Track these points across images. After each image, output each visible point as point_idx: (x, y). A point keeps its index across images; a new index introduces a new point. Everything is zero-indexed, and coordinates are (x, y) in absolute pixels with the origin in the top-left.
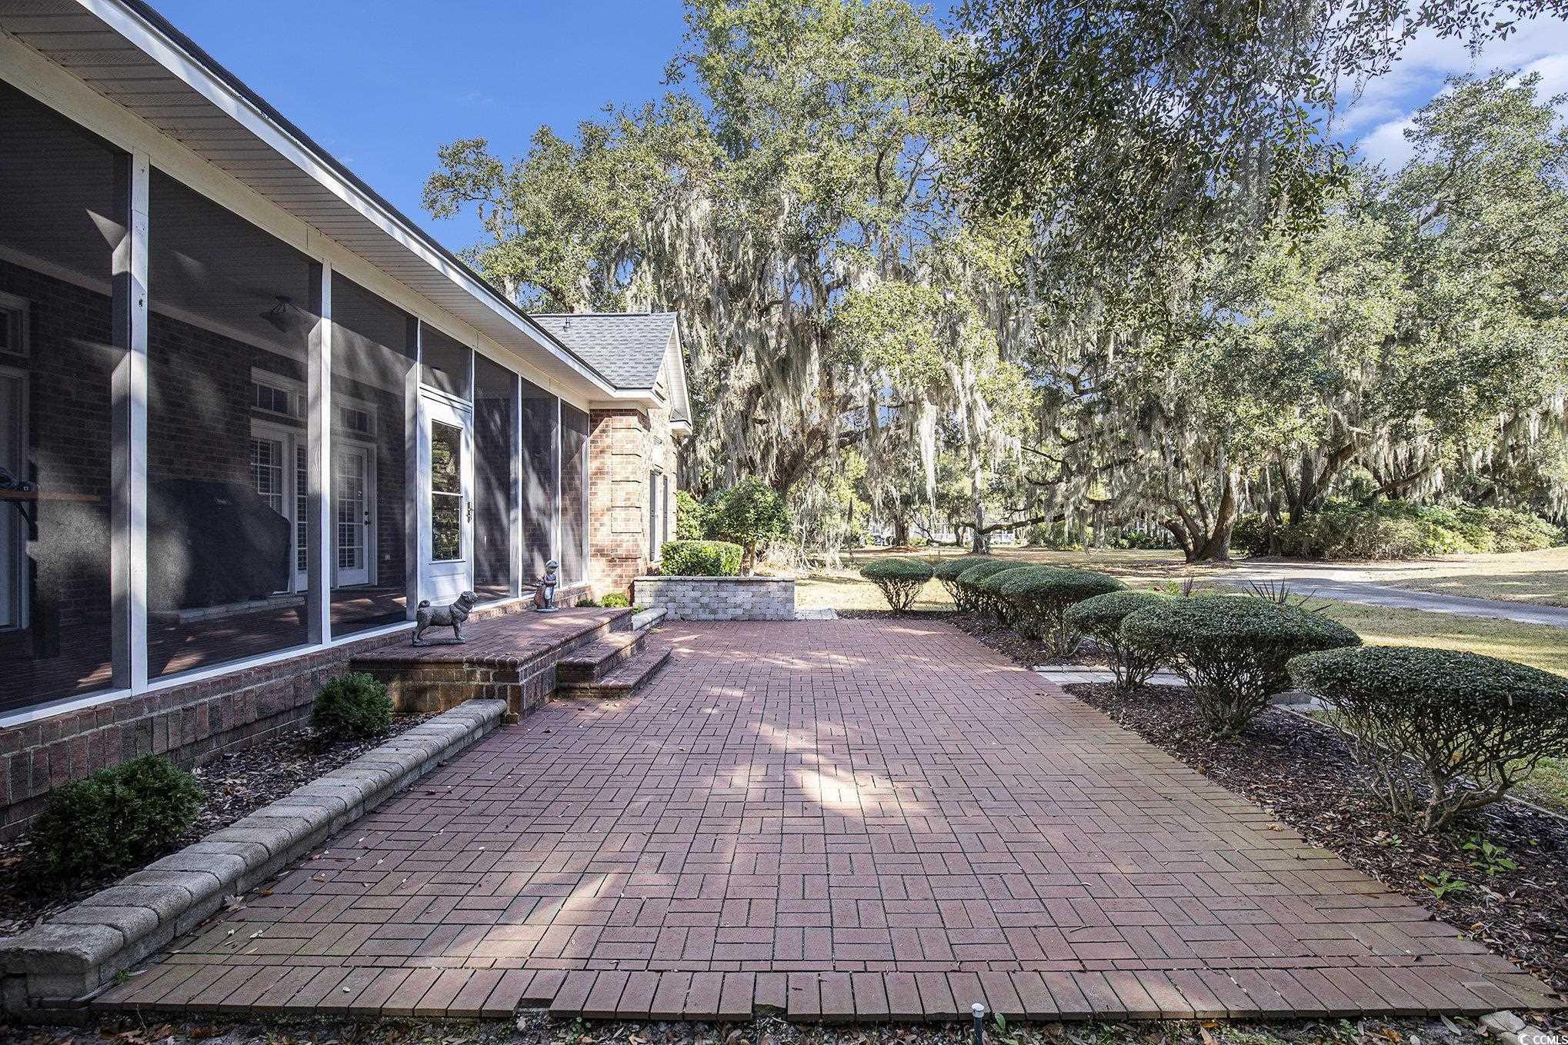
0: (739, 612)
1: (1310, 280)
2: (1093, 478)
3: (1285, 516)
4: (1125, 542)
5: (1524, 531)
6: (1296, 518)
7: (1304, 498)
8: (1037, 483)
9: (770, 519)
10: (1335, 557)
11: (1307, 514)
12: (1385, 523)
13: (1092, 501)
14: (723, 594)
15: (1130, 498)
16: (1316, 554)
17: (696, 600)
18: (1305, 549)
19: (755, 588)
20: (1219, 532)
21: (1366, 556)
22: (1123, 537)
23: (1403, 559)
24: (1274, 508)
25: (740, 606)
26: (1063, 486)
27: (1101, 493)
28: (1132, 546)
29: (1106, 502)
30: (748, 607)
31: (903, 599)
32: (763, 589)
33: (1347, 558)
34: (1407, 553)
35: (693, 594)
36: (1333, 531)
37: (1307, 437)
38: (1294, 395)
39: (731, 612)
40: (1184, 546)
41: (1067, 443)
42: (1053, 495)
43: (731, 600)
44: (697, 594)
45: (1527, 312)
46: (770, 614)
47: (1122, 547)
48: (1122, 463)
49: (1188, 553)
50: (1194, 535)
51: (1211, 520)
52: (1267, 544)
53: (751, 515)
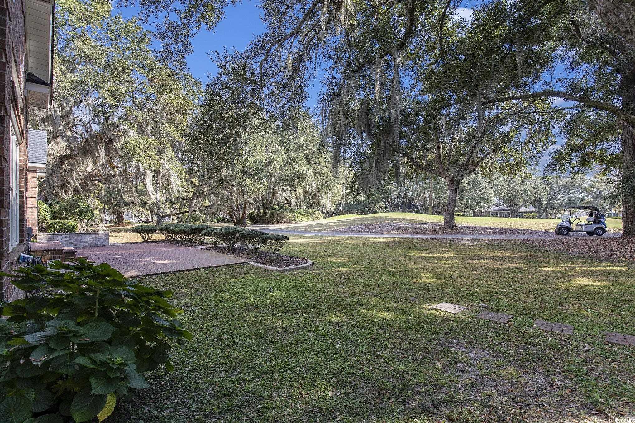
0: (87, 244)
1: (263, 148)
2: (204, 198)
3: (262, 211)
4: (216, 221)
5: (317, 215)
6: (264, 212)
7: (266, 206)
8: (184, 199)
9: (86, 212)
10: (274, 223)
11: (267, 211)
12: (285, 213)
13: (204, 206)
14: (80, 238)
15: (216, 205)
16: (269, 223)
17: (67, 241)
18: (266, 221)
19: (93, 236)
20: (244, 216)
21: (281, 223)
22: (215, 219)
23: (289, 223)
24: (259, 209)
25: (87, 242)
26: (195, 201)
27: (207, 203)
28: (218, 222)
29: (209, 206)
30: (90, 242)
31: (147, 238)
32: (97, 236)
33: (276, 223)
34: (289, 222)
35: (66, 239)
36: (273, 215)
37: (262, 190)
38: (259, 180)
39: (83, 244)
40: (234, 221)
41: (196, 186)
42: (191, 204)
43: (83, 240)
44: (68, 239)
45: (308, 163)
46: (99, 244)
47: (215, 222)
48: (214, 193)
49: (234, 223)
50: (236, 218)
51: (241, 213)
52: (257, 220)
53: (78, 210)
